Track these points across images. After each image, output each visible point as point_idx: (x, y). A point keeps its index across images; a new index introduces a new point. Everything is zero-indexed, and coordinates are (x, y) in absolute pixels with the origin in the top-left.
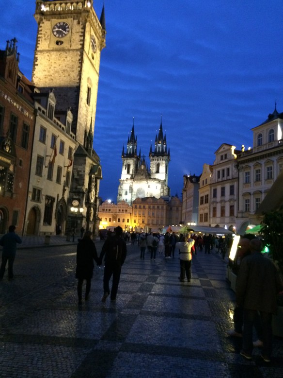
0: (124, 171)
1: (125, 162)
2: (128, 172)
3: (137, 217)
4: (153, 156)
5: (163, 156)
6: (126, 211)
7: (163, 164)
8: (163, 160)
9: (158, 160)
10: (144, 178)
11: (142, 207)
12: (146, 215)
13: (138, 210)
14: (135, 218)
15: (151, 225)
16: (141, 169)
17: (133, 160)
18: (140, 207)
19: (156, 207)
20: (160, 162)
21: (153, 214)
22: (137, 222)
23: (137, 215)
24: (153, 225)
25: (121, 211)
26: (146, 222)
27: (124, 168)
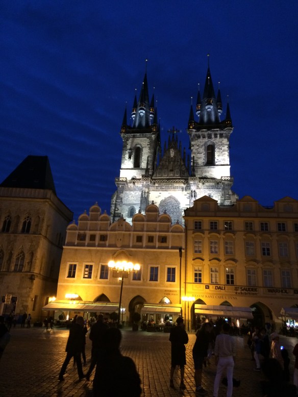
0: (127, 163)
1: (129, 142)
2: (137, 165)
3: (206, 262)
4: (198, 129)
5: (222, 129)
6: (163, 240)
7: (223, 145)
8: (221, 136)
9: (210, 137)
10: (178, 176)
11: (221, 226)
12: (240, 255)
13: (207, 235)
14: (198, 265)
15: (261, 291)
16: (169, 157)
17: (150, 138)
18: (214, 227)
19: (273, 225)
20: (217, 141)
21: (266, 252)
22: (206, 279)
23: (206, 255)
24: (272, 290)
25: (145, 242)
26: (240, 280)
27: (127, 156)
